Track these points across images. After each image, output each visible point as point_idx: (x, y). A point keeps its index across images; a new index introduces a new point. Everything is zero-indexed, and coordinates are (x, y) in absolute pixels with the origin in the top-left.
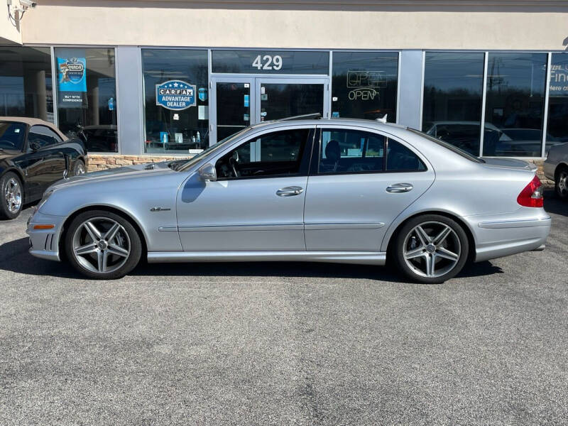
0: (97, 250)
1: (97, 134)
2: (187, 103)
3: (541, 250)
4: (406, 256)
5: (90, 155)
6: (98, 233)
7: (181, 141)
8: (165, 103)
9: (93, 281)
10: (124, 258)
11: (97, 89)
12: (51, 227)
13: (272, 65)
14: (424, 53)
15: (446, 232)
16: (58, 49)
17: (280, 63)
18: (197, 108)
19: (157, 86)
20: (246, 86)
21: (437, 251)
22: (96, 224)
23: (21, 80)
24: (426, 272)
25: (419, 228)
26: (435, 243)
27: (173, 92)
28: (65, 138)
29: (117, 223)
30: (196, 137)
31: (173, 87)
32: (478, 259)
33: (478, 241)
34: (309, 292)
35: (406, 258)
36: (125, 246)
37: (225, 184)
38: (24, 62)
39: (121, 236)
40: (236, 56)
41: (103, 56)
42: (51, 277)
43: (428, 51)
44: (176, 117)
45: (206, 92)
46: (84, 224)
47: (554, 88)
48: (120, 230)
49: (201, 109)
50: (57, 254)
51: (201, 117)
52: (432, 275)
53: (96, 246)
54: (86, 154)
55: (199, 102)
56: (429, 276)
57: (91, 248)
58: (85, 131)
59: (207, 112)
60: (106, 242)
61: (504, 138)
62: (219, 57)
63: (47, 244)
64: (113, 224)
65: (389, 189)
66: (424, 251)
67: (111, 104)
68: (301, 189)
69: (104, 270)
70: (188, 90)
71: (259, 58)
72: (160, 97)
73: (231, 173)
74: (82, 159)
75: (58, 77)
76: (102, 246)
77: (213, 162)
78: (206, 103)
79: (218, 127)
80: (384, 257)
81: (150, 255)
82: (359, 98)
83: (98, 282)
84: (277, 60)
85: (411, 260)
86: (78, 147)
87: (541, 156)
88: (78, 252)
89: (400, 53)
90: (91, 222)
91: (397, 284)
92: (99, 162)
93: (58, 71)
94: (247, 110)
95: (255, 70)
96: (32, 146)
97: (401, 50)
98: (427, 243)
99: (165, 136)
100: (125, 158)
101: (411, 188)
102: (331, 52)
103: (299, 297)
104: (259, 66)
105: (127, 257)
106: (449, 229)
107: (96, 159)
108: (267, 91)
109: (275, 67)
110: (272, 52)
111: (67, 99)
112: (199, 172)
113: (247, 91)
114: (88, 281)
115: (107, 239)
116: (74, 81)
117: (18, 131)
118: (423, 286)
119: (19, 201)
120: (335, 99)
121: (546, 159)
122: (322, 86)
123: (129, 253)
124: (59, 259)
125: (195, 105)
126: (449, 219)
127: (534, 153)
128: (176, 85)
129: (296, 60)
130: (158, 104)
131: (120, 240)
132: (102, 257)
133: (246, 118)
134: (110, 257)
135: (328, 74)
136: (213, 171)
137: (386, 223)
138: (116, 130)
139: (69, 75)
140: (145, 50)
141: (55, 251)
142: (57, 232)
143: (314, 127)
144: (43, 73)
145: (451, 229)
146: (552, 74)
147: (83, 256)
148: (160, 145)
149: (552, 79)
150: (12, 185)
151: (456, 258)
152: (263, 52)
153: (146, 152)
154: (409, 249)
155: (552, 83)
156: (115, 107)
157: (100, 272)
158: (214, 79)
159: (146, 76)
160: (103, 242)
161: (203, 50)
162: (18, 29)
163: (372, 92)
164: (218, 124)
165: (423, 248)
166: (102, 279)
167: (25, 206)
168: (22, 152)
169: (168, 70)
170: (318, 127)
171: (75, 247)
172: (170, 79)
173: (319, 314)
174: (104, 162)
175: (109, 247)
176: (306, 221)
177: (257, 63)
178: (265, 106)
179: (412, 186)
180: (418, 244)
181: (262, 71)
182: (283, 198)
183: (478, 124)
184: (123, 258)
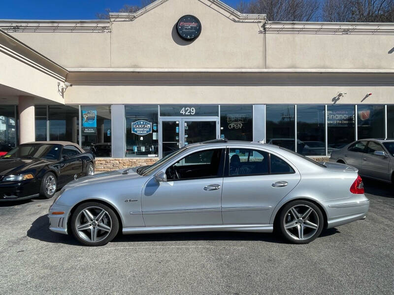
0: (91, 227)
1: (102, 147)
2: (147, 132)
3: (364, 219)
4: (286, 226)
5: (96, 159)
6: (92, 216)
7: (144, 151)
8: (136, 132)
9: (88, 247)
10: (108, 232)
11: (103, 125)
12: (63, 213)
13: (190, 112)
14: (265, 105)
15: (310, 211)
16: (83, 106)
17: (194, 111)
18: (152, 134)
19: (132, 123)
20: (177, 122)
21: (304, 223)
22: (91, 210)
23: (64, 122)
24: (298, 237)
25: (293, 209)
26: (303, 218)
27: (140, 126)
28: (83, 151)
29: (103, 210)
30: (152, 148)
31: (140, 124)
32: (329, 227)
33: (329, 216)
34: (227, 255)
35: (285, 228)
36: (109, 224)
37: (172, 183)
38: (67, 113)
39: (106, 218)
40: (172, 108)
41: (107, 109)
42: (62, 244)
43: (267, 105)
44: (142, 138)
45: (157, 126)
46: (83, 211)
47: (329, 122)
48: (106, 214)
49: (154, 134)
50: (66, 230)
51: (154, 138)
52: (303, 238)
53: (90, 225)
54: (94, 158)
55: (154, 131)
56: (301, 239)
57: (87, 226)
58: (95, 147)
59: (157, 136)
60: (96, 222)
61: (306, 146)
62: (163, 109)
63: (60, 224)
64: (101, 210)
65: (273, 185)
66: (296, 223)
67: (108, 132)
68: (219, 186)
69: (95, 240)
70: (148, 125)
71: (184, 109)
72: (134, 129)
73: (175, 175)
74: (92, 162)
75: (82, 120)
76: (94, 225)
77: (164, 170)
78: (157, 131)
79: (163, 143)
80: (272, 228)
81: (124, 230)
82: (234, 128)
83: (91, 248)
84: (193, 110)
85: (289, 230)
86: (90, 156)
87: (325, 155)
88: (79, 229)
89: (253, 106)
90: (87, 209)
91: (280, 244)
92: (102, 162)
93: (82, 117)
94: (178, 134)
95: (182, 115)
96: (64, 157)
97: (254, 104)
98: (298, 218)
99: (136, 148)
100: (115, 160)
101: (286, 184)
102: (219, 106)
103: (221, 259)
104: (184, 113)
105: (110, 231)
106: (311, 209)
107: (100, 161)
108: (187, 125)
109: (192, 113)
110: (190, 106)
111: (86, 131)
112: (155, 177)
113: (178, 125)
114: (85, 248)
115: (97, 220)
116: (90, 122)
117: (57, 149)
118: (297, 246)
119: (55, 187)
120: (222, 128)
121: (330, 157)
122: (215, 122)
123: (111, 229)
124: (67, 234)
125: (151, 132)
126: (311, 203)
127: (322, 153)
128: (142, 123)
129: (202, 110)
130: (132, 132)
131: (106, 221)
132: (94, 232)
133: (177, 139)
134: (99, 231)
135: (218, 116)
136: (165, 176)
137: (272, 207)
138: (111, 146)
139: (88, 119)
140: (126, 106)
141: (64, 228)
142: (66, 217)
143: (225, 147)
144: (76, 118)
145: (313, 209)
146: (328, 115)
147: (82, 231)
148: (134, 153)
149: (328, 118)
150: (51, 179)
151: (316, 227)
152: (185, 106)
153: (126, 156)
154: (287, 222)
155: (328, 120)
156: (111, 133)
157: (92, 241)
158: (161, 119)
159: (127, 119)
160: (94, 222)
161: (156, 106)
162: (63, 97)
163: (240, 125)
164: (163, 141)
165: (296, 221)
166: (94, 246)
167: (57, 190)
168: (58, 160)
169: (138, 116)
170: (227, 147)
171: (77, 225)
172: (139, 120)
173: (238, 276)
174: (104, 162)
175: (98, 225)
176: (223, 206)
177: (183, 111)
178: (186, 132)
179: (287, 183)
180: (292, 219)
181: (185, 115)
182: (208, 191)
183: (293, 139)
184: (106, 232)
